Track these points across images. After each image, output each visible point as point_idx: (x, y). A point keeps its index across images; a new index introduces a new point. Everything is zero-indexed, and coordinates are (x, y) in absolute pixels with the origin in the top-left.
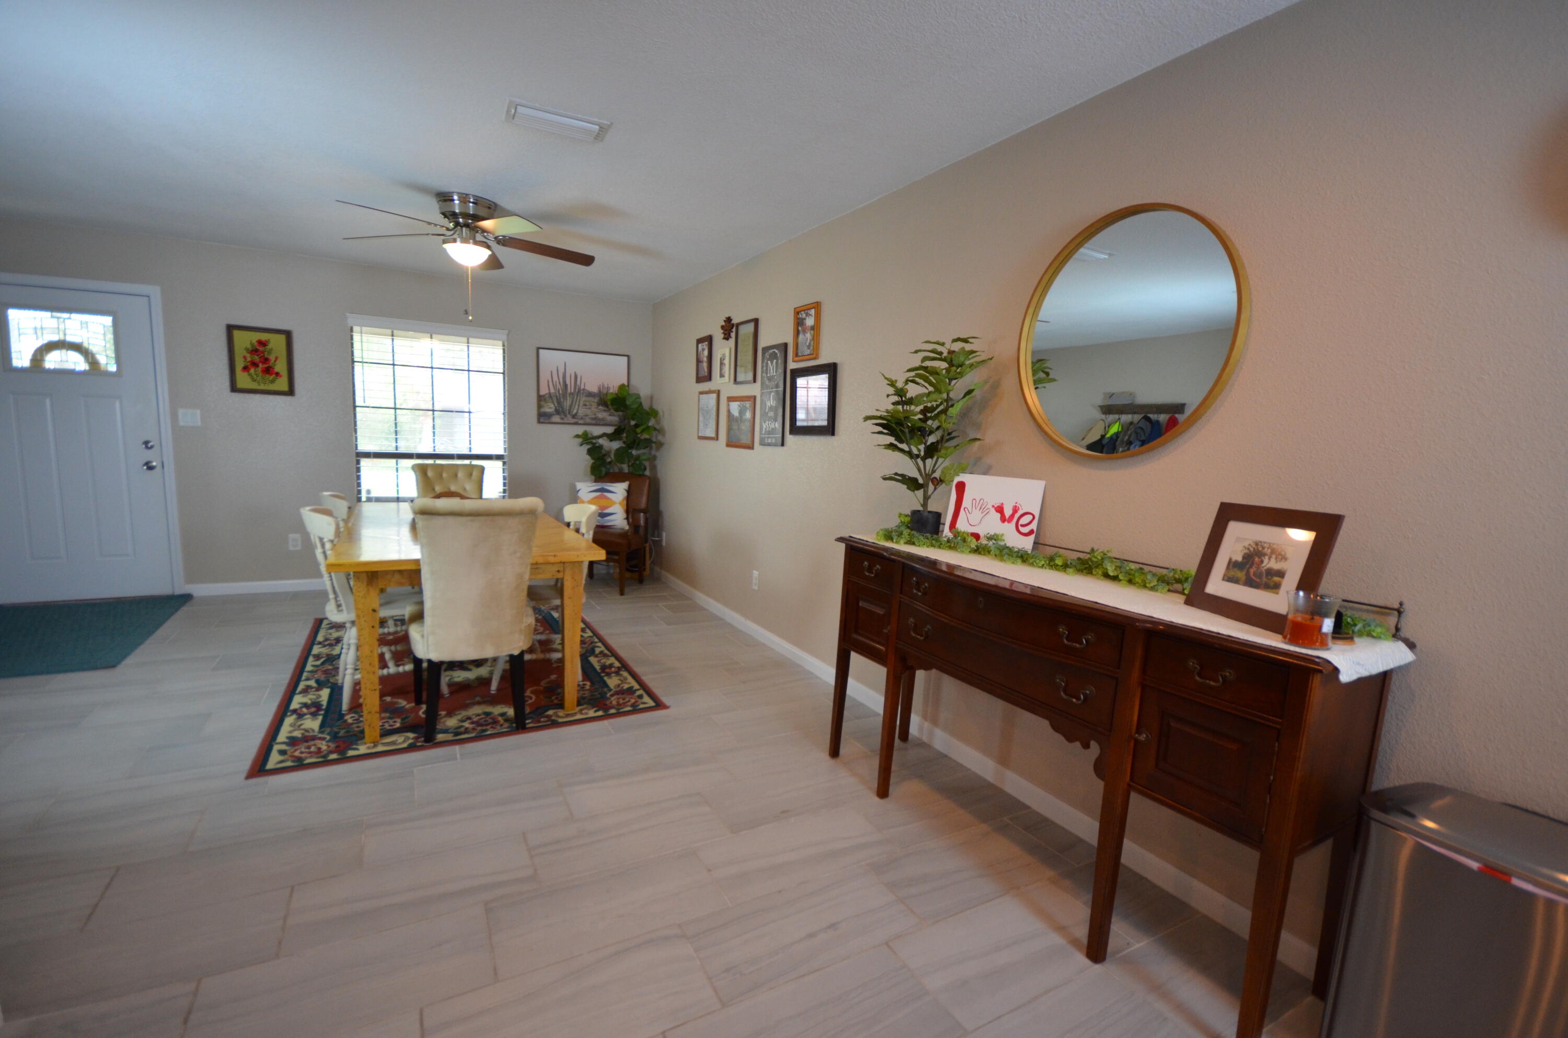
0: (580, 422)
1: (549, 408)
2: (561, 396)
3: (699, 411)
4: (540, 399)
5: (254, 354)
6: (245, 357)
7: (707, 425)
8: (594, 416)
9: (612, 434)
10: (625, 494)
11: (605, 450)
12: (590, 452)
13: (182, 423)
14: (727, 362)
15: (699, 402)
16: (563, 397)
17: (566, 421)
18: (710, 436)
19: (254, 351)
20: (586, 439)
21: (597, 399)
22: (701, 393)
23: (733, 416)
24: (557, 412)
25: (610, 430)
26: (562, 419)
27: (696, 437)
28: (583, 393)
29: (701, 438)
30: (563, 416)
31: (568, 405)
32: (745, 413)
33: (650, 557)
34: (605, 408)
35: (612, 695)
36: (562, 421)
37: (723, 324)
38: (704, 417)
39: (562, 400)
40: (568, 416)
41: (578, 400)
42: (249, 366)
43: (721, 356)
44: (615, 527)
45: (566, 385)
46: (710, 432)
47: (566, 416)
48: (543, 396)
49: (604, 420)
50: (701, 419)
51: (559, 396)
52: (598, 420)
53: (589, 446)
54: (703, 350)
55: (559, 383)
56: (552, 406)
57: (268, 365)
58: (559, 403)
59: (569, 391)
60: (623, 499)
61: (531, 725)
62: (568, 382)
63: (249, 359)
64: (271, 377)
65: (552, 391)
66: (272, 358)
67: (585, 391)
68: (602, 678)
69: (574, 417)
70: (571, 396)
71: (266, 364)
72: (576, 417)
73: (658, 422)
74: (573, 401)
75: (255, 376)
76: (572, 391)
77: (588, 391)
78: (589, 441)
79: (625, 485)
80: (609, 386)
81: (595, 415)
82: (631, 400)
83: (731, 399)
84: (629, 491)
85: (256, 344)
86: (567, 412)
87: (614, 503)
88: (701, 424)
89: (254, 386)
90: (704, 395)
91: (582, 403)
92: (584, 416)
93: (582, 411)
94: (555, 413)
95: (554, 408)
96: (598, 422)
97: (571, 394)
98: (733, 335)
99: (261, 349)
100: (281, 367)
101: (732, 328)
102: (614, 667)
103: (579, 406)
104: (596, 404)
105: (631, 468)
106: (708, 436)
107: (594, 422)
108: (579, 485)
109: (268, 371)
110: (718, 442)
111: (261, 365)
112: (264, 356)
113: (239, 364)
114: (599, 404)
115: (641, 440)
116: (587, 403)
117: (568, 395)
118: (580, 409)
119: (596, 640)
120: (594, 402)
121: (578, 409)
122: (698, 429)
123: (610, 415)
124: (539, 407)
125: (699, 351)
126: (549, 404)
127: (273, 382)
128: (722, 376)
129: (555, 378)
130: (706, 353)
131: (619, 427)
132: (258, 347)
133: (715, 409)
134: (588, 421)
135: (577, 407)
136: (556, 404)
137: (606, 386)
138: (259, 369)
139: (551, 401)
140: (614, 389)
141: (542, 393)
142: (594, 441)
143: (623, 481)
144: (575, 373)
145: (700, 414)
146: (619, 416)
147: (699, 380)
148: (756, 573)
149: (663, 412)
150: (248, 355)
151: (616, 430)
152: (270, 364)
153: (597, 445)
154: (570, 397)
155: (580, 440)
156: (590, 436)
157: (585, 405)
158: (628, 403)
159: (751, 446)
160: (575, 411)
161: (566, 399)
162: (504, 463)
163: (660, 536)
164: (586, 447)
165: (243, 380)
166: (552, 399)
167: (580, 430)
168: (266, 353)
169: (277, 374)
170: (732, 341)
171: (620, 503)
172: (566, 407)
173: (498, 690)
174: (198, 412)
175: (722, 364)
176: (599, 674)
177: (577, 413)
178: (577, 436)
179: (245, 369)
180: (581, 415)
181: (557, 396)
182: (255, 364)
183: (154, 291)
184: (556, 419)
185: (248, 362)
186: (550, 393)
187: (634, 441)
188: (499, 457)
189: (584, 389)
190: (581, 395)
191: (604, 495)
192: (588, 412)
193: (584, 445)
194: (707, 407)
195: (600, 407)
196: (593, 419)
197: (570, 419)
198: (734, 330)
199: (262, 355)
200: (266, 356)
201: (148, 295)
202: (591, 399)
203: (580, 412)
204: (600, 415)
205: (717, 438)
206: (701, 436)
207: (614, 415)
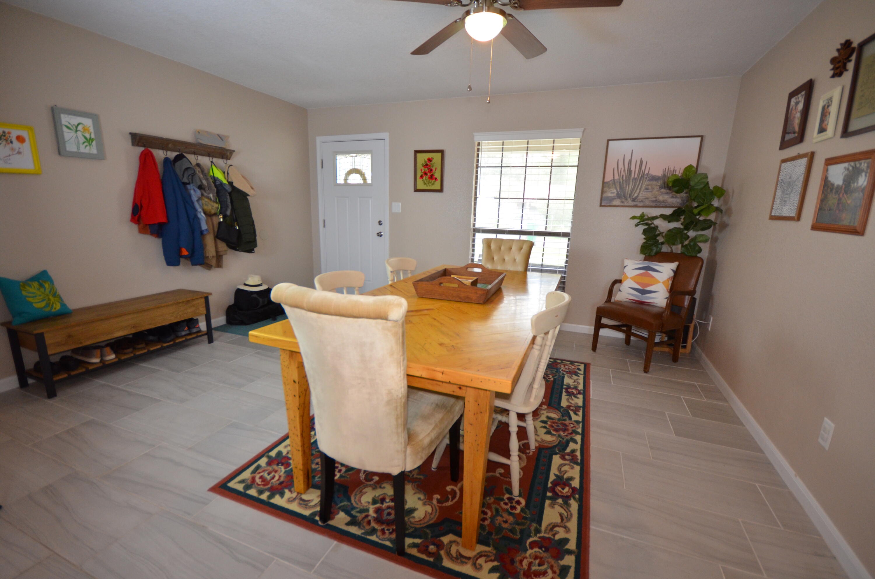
0: (639, 205)
1: (612, 193)
2: (624, 182)
3: (777, 184)
4: (604, 184)
5: (426, 167)
6: (421, 170)
7: (785, 201)
8: (654, 199)
9: (670, 215)
10: (672, 274)
11: (659, 231)
12: (645, 232)
13: (393, 211)
14: (833, 110)
15: (779, 173)
16: (626, 182)
17: (626, 204)
18: (788, 215)
19: (426, 166)
20: (642, 219)
21: (660, 182)
22: (784, 161)
23: (833, 185)
24: (619, 196)
25: (668, 212)
26: (622, 202)
27: (768, 216)
28: (646, 178)
29: (773, 218)
30: (623, 200)
31: (630, 190)
32: (857, 179)
33: (693, 338)
34: (668, 191)
35: (533, 545)
36: (622, 204)
37: (836, 54)
38: (783, 192)
39: (625, 185)
40: (629, 199)
41: (640, 185)
42: (423, 175)
43: (825, 103)
44: (655, 304)
45: (630, 171)
46: (789, 210)
47: (626, 199)
48: (608, 183)
49: (664, 202)
50: (779, 193)
51: (623, 182)
52: (658, 202)
53: (646, 227)
54: (797, 103)
55: (624, 170)
56: (615, 191)
57: (432, 174)
58: (621, 188)
59: (633, 176)
60: (668, 280)
61: (414, 552)
62: (633, 169)
63: (423, 171)
64: (433, 181)
65: (617, 177)
66: (434, 169)
67: (649, 176)
68: (544, 498)
69: (634, 200)
70: (634, 181)
71: (431, 173)
72: (636, 200)
73: (726, 202)
74: (635, 186)
75: (425, 181)
76: (636, 176)
77: (652, 175)
78: (646, 222)
79: (673, 266)
80: (675, 169)
81: (656, 197)
82: (697, 181)
83: (830, 162)
84: (676, 272)
85: (427, 161)
86: (628, 196)
87: (658, 282)
88: (778, 201)
89: (425, 187)
90: (788, 163)
91: (644, 186)
92: (645, 199)
93: (643, 195)
94: (616, 197)
95: (616, 193)
96: (657, 204)
97: (635, 179)
98: (851, 66)
99: (429, 164)
100: (437, 175)
101: (851, 55)
102: (569, 485)
103: (640, 189)
104: (658, 187)
105: (683, 249)
106: (784, 215)
107: (654, 204)
108: (627, 262)
109: (432, 177)
110: (799, 223)
111: (428, 174)
112: (430, 168)
113: (419, 174)
114: (661, 188)
115: (700, 220)
116: (650, 187)
117: (631, 181)
118: (641, 192)
119: (580, 430)
120: (657, 185)
121: (639, 192)
122: (772, 206)
123: (672, 197)
124: (603, 192)
125: (791, 107)
126: (611, 189)
127: (433, 184)
128: (822, 130)
129: (621, 166)
130: (801, 106)
131: (679, 208)
132: (427, 163)
133: (801, 178)
134: (647, 203)
135: (638, 191)
136: (618, 189)
137: (672, 169)
138: (427, 177)
139: (614, 186)
140: (679, 173)
141: (606, 180)
142: (650, 222)
143: (672, 261)
144: (641, 159)
145: (779, 188)
146: (682, 198)
147: (784, 145)
148: (829, 424)
149: (733, 192)
150: (423, 168)
151: (674, 212)
152: (433, 173)
153: (653, 226)
154: (632, 182)
155: (637, 221)
156: (646, 217)
157: (647, 189)
158: (692, 183)
159: (859, 229)
160: (636, 195)
161: (629, 184)
162: (569, 240)
163: (707, 319)
164: (642, 228)
165: (421, 185)
166: (615, 184)
167: (638, 212)
168: (431, 166)
169: (436, 179)
170: (847, 77)
171: (664, 283)
172: (628, 191)
173: (439, 467)
174: (400, 204)
175: (825, 114)
176: (546, 489)
177: (637, 196)
178: (634, 218)
179: (422, 177)
180: (641, 198)
181: (620, 182)
182: (426, 174)
183: (386, 135)
184: (617, 202)
185: (423, 173)
186: (614, 180)
187: (692, 222)
188: (565, 235)
189: (648, 174)
190: (645, 179)
191: (648, 272)
192: (649, 195)
193: (640, 226)
194: (790, 178)
195: (663, 190)
196: (653, 201)
197: (630, 202)
198: (854, 57)
199: (429, 167)
200: (431, 168)
201: (384, 139)
202: (654, 183)
203: (640, 195)
204: (661, 198)
205: (798, 218)
206: (775, 216)
207: (676, 197)
